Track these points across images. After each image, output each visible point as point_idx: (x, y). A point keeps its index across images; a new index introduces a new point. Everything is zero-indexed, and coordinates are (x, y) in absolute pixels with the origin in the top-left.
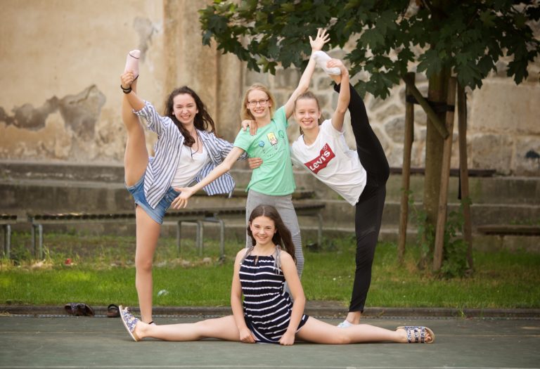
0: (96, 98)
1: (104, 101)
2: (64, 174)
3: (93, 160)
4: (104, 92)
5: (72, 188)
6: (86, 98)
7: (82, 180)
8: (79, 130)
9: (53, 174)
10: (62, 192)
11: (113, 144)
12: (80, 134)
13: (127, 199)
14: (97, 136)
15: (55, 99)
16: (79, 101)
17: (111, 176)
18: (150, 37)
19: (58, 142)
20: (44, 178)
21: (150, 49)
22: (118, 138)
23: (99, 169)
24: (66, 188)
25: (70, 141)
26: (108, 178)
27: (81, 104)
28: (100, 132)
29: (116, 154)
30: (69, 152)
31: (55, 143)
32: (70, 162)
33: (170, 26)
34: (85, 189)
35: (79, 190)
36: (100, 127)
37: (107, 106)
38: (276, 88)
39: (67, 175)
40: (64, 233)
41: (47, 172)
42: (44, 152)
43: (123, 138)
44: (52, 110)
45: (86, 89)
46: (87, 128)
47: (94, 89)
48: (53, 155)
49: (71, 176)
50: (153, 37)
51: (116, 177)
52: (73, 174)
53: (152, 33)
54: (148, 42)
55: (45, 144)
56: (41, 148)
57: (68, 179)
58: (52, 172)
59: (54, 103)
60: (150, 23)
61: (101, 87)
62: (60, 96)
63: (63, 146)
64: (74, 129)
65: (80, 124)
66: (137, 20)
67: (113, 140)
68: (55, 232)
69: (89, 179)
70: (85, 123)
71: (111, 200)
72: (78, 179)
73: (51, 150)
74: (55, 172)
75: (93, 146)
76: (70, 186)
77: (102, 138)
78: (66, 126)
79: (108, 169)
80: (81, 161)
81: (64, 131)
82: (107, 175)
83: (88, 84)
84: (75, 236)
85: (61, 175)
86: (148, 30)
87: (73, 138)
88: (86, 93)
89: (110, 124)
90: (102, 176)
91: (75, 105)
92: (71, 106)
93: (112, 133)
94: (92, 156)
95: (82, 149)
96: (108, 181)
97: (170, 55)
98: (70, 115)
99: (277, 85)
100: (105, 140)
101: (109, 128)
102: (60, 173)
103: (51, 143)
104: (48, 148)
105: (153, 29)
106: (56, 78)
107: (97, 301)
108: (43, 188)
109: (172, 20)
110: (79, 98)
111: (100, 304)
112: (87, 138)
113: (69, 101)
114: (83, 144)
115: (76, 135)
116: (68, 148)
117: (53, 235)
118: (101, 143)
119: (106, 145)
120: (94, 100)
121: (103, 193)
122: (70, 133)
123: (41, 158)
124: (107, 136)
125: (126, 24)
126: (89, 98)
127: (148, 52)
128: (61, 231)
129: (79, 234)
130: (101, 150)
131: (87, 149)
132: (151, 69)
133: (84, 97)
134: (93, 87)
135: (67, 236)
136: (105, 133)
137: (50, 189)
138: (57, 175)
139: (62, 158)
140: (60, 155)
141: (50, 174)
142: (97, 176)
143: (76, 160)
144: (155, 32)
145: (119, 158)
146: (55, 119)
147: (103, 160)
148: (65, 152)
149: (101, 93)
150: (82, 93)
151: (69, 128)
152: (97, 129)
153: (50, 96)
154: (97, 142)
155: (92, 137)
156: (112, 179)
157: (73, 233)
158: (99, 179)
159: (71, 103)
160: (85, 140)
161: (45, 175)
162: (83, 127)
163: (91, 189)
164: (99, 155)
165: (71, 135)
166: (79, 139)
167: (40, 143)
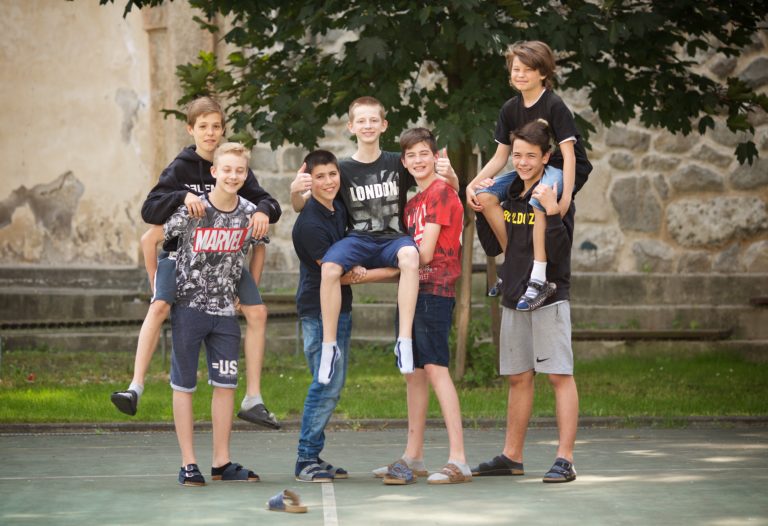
0: (73, 187)
1: (82, 191)
2: (34, 280)
3: (69, 262)
4: (81, 180)
5: (43, 296)
6: (61, 187)
7: (55, 286)
8: (52, 227)
9: (20, 280)
10: (30, 300)
11: (94, 243)
12: (54, 231)
13: (108, 307)
14: (74, 233)
15: (23, 189)
16: (52, 192)
17: (89, 280)
18: (135, 113)
19: (27, 242)
20: (9, 285)
21: (136, 127)
22: (99, 235)
23: (76, 273)
24: (35, 296)
25: (41, 239)
26: (87, 283)
27: (54, 195)
28: (77, 228)
29: (97, 255)
30: (42, 253)
31: (23, 243)
32: (43, 266)
33: (158, 99)
34: (58, 296)
35: (51, 297)
36: (78, 222)
37: (85, 197)
38: (286, 171)
39: (37, 281)
40: (33, 349)
41: (13, 278)
42: (10, 254)
43: (106, 234)
44: (19, 203)
45: (60, 177)
46: (62, 224)
47: (70, 177)
48: (22, 257)
49: (41, 282)
50: (139, 113)
51: (96, 282)
52: (44, 279)
53: (138, 108)
54: (134, 119)
55: (12, 245)
56: (7, 250)
57: (38, 285)
58: (18, 277)
59: (23, 195)
60: (135, 96)
61: (78, 174)
62: (29, 186)
63: (34, 246)
64: (46, 225)
65: (54, 219)
66: (120, 92)
67: (94, 238)
68: (22, 349)
69: (64, 285)
70: (60, 218)
71: (89, 309)
72: (50, 285)
73: (19, 252)
74: (22, 278)
75: (70, 245)
76: (40, 293)
77: (81, 236)
78: (37, 222)
79: (86, 272)
80: (55, 263)
81: (35, 227)
82: (85, 280)
83: (63, 170)
84: (46, 353)
85: (30, 281)
86: (133, 104)
87: (46, 237)
88: (61, 181)
89: (90, 218)
90: (80, 280)
91: (47, 196)
92: (42, 197)
93: (92, 230)
94: (69, 257)
95: (57, 250)
96: (86, 286)
97: (159, 134)
98: (41, 208)
99: (286, 168)
100: (84, 237)
101: (88, 223)
102: (28, 277)
103: (19, 243)
104: (15, 249)
105: (139, 103)
106: (23, 164)
107: (60, 417)
108: (8, 295)
109: (160, 92)
110: (52, 188)
111: (63, 421)
112: (63, 236)
113: (40, 191)
114: (58, 243)
115: (49, 233)
116: (40, 248)
117: (20, 352)
118: (80, 241)
119: (86, 244)
120: (69, 190)
121: (80, 300)
122: (42, 230)
123: (7, 261)
124: (87, 232)
125: (106, 97)
126: (64, 187)
127: (133, 131)
128: (30, 347)
129: (51, 350)
130: (80, 250)
131: (62, 249)
132: (138, 150)
133: (57, 186)
134: (69, 173)
135: (36, 353)
136: (83, 230)
137: (16, 297)
138: (25, 280)
139: (32, 261)
140: (30, 257)
141: (16, 280)
142: (73, 281)
143: (49, 263)
144: (141, 107)
145: (101, 258)
146: (24, 213)
147: (82, 262)
148: (36, 253)
149: (78, 181)
150: (56, 182)
151: (41, 224)
152: (74, 224)
153: (16, 186)
154: (75, 241)
155: (68, 235)
156: (91, 284)
157: (44, 349)
158: (76, 285)
159: (43, 194)
160: (60, 239)
161: (11, 281)
162: (57, 223)
163: (64, 297)
164: (77, 256)
165: (43, 233)
166: (53, 238)
167: (5, 243)
